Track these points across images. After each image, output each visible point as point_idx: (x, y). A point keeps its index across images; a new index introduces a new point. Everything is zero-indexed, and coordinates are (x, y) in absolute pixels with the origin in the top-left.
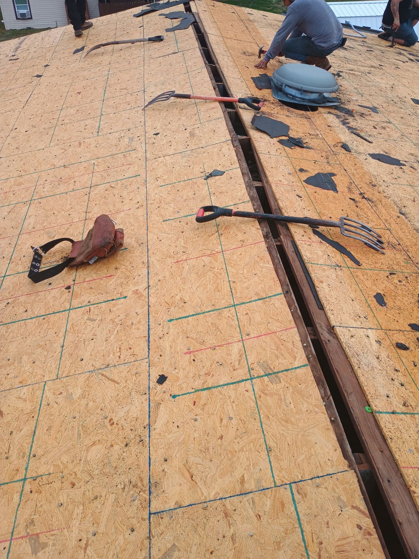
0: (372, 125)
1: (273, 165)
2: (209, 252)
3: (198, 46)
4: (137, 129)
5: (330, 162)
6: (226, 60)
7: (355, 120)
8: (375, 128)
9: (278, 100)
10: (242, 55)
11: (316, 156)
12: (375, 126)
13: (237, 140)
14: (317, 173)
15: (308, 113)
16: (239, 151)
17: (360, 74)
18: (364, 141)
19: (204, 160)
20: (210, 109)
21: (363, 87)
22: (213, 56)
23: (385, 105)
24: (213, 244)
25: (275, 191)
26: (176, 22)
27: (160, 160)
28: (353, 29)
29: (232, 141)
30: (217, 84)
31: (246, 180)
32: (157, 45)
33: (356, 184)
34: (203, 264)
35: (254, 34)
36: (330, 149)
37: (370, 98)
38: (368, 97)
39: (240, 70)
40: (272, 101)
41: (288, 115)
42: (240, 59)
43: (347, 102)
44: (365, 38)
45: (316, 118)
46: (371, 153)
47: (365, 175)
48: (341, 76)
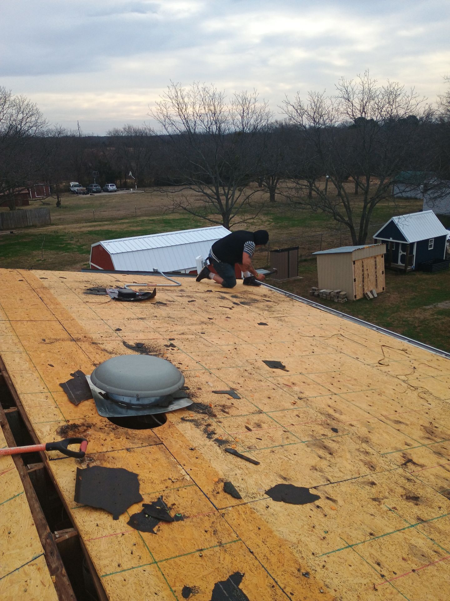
0: (244, 424)
5: (224, 541)
6: (17, 360)
7: (220, 422)
8: (249, 430)
9: (107, 419)
10: (40, 345)
11: (196, 534)
12: (247, 425)
15: (156, 430)
16: (64, 584)
17: (193, 336)
18: (247, 464)
21: (206, 357)
23: (241, 381)
28: (163, 276)
29: (46, 556)
30: (7, 414)
33: (282, 586)
35: (52, 307)
36: (212, 506)
37: (220, 374)
38: (218, 373)
39: (41, 373)
40: (99, 424)
41: (128, 447)
42: (38, 352)
43: (197, 391)
44: (180, 286)
45: (169, 438)
46: (267, 488)
47: (282, 550)
48: (175, 347)
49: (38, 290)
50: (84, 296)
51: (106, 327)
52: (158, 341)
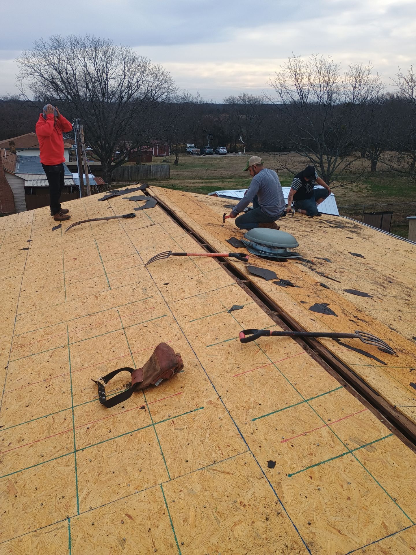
0: (333, 270)
1: (280, 299)
2: (261, 365)
3: (171, 219)
4: (146, 281)
5: (320, 296)
6: (198, 228)
7: (319, 267)
8: (336, 272)
9: (255, 255)
11: (306, 292)
13: (242, 283)
14: (314, 304)
15: (282, 263)
16: (248, 291)
18: (334, 281)
19: (220, 299)
20: (207, 263)
21: (310, 245)
22: (187, 226)
23: (333, 257)
24: (261, 359)
25: (292, 316)
26: (142, 204)
27: (179, 302)
29: (238, 284)
30: (203, 245)
31: (265, 311)
32: (132, 220)
33: (347, 310)
34: (261, 374)
36: (314, 287)
37: (319, 253)
39: (213, 235)
40: (251, 256)
41: (268, 265)
43: (304, 255)
45: (290, 266)
46: (344, 289)
47: (349, 304)
49: (196, 202)
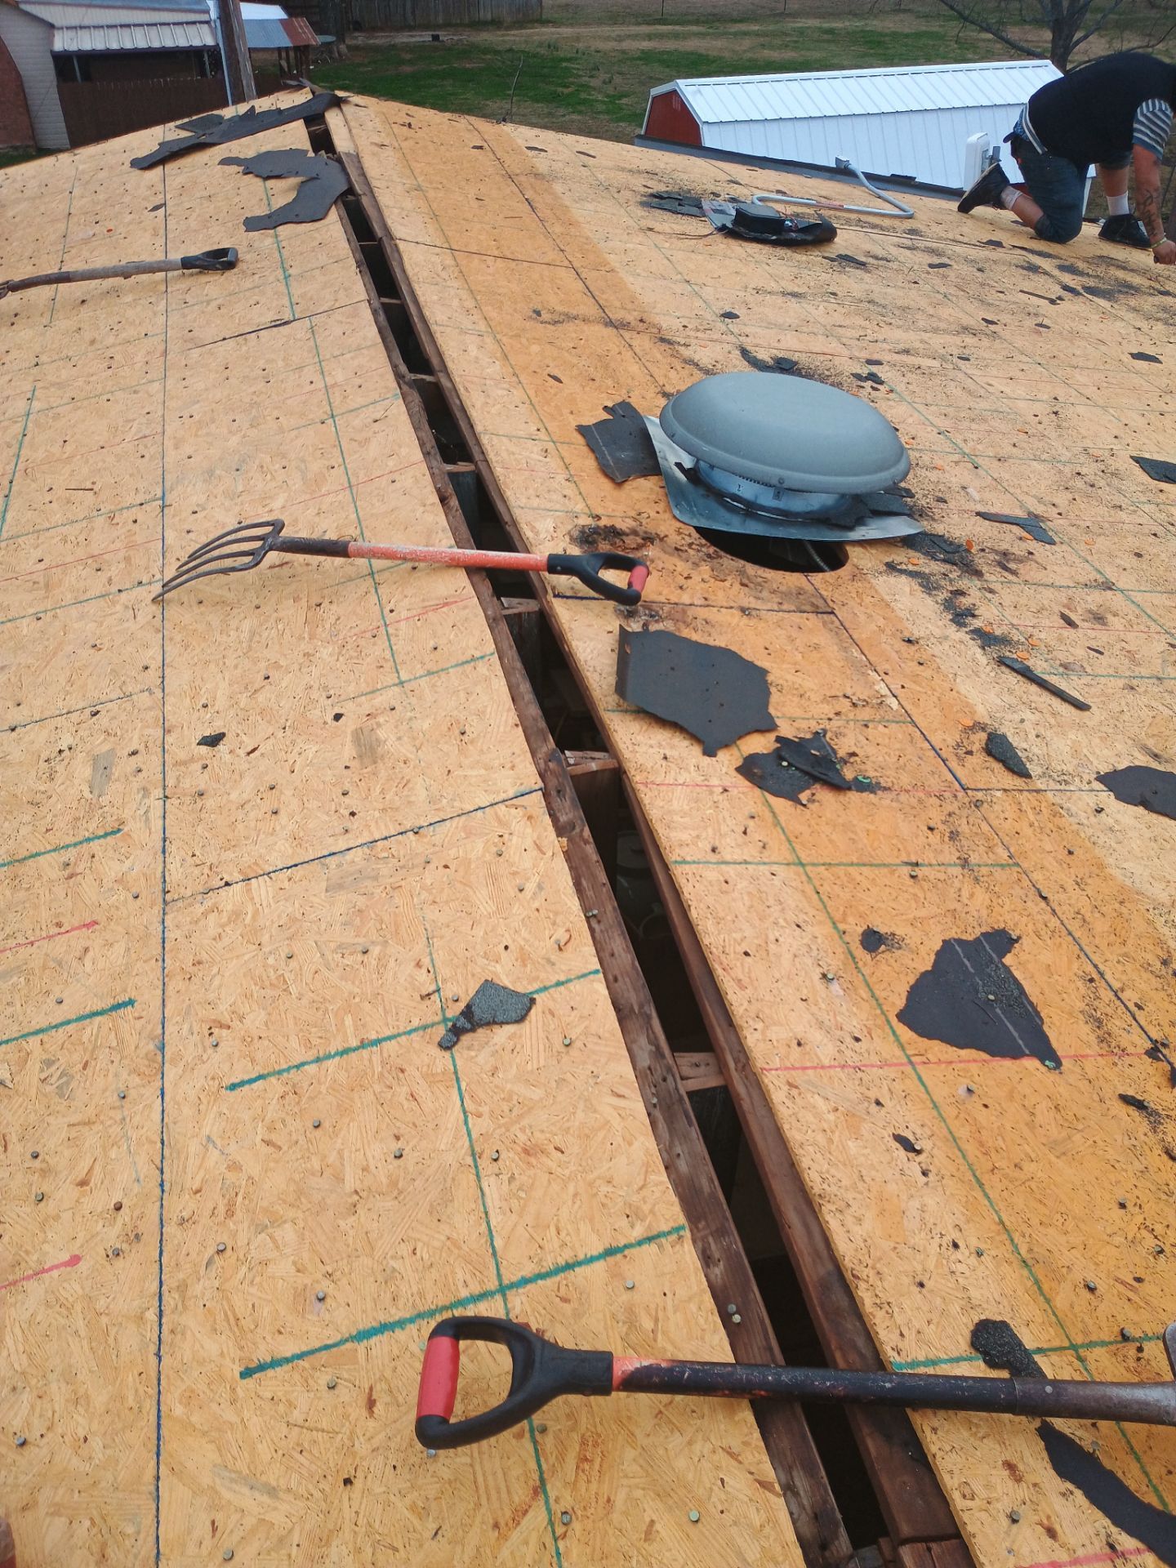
0: (1057, 609)
1: (749, 932)
3: (364, 296)
4: (128, 706)
5: (974, 859)
6: (473, 351)
7: (991, 591)
8: (1070, 623)
10: (528, 324)
11: (905, 828)
12: (1067, 612)
13: (569, 792)
14: (938, 946)
15: (817, 578)
16: (585, 859)
17: (936, 364)
18: (1056, 703)
19: (431, 914)
20: (436, 608)
21: (966, 424)
22: (424, 337)
23: (1062, 499)
25: (793, 1134)
26: (282, 192)
27: (229, 899)
28: (863, 185)
29: (546, 795)
31: (645, 1061)
32: (214, 285)
35: (558, 229)
36: (950, 777)
37: (1004, 473)
38: (997, 470)
39: (531, 393)
40: (674, 539)
41: (746, 605)
42: (524, 341)
43: (934, 504)
44: (911, 217)
45: (851, 603)
46: (1104, 769)
47: (1124, 910)
48: (882, 383)
49: (523, 179)
50: (640, 212)
51: (698, 303)
52: (837, 361)
